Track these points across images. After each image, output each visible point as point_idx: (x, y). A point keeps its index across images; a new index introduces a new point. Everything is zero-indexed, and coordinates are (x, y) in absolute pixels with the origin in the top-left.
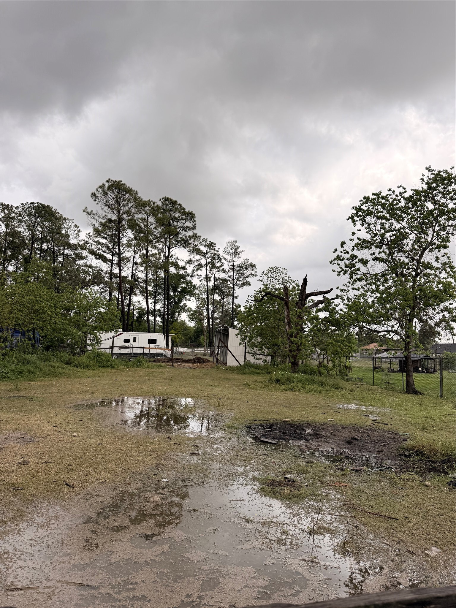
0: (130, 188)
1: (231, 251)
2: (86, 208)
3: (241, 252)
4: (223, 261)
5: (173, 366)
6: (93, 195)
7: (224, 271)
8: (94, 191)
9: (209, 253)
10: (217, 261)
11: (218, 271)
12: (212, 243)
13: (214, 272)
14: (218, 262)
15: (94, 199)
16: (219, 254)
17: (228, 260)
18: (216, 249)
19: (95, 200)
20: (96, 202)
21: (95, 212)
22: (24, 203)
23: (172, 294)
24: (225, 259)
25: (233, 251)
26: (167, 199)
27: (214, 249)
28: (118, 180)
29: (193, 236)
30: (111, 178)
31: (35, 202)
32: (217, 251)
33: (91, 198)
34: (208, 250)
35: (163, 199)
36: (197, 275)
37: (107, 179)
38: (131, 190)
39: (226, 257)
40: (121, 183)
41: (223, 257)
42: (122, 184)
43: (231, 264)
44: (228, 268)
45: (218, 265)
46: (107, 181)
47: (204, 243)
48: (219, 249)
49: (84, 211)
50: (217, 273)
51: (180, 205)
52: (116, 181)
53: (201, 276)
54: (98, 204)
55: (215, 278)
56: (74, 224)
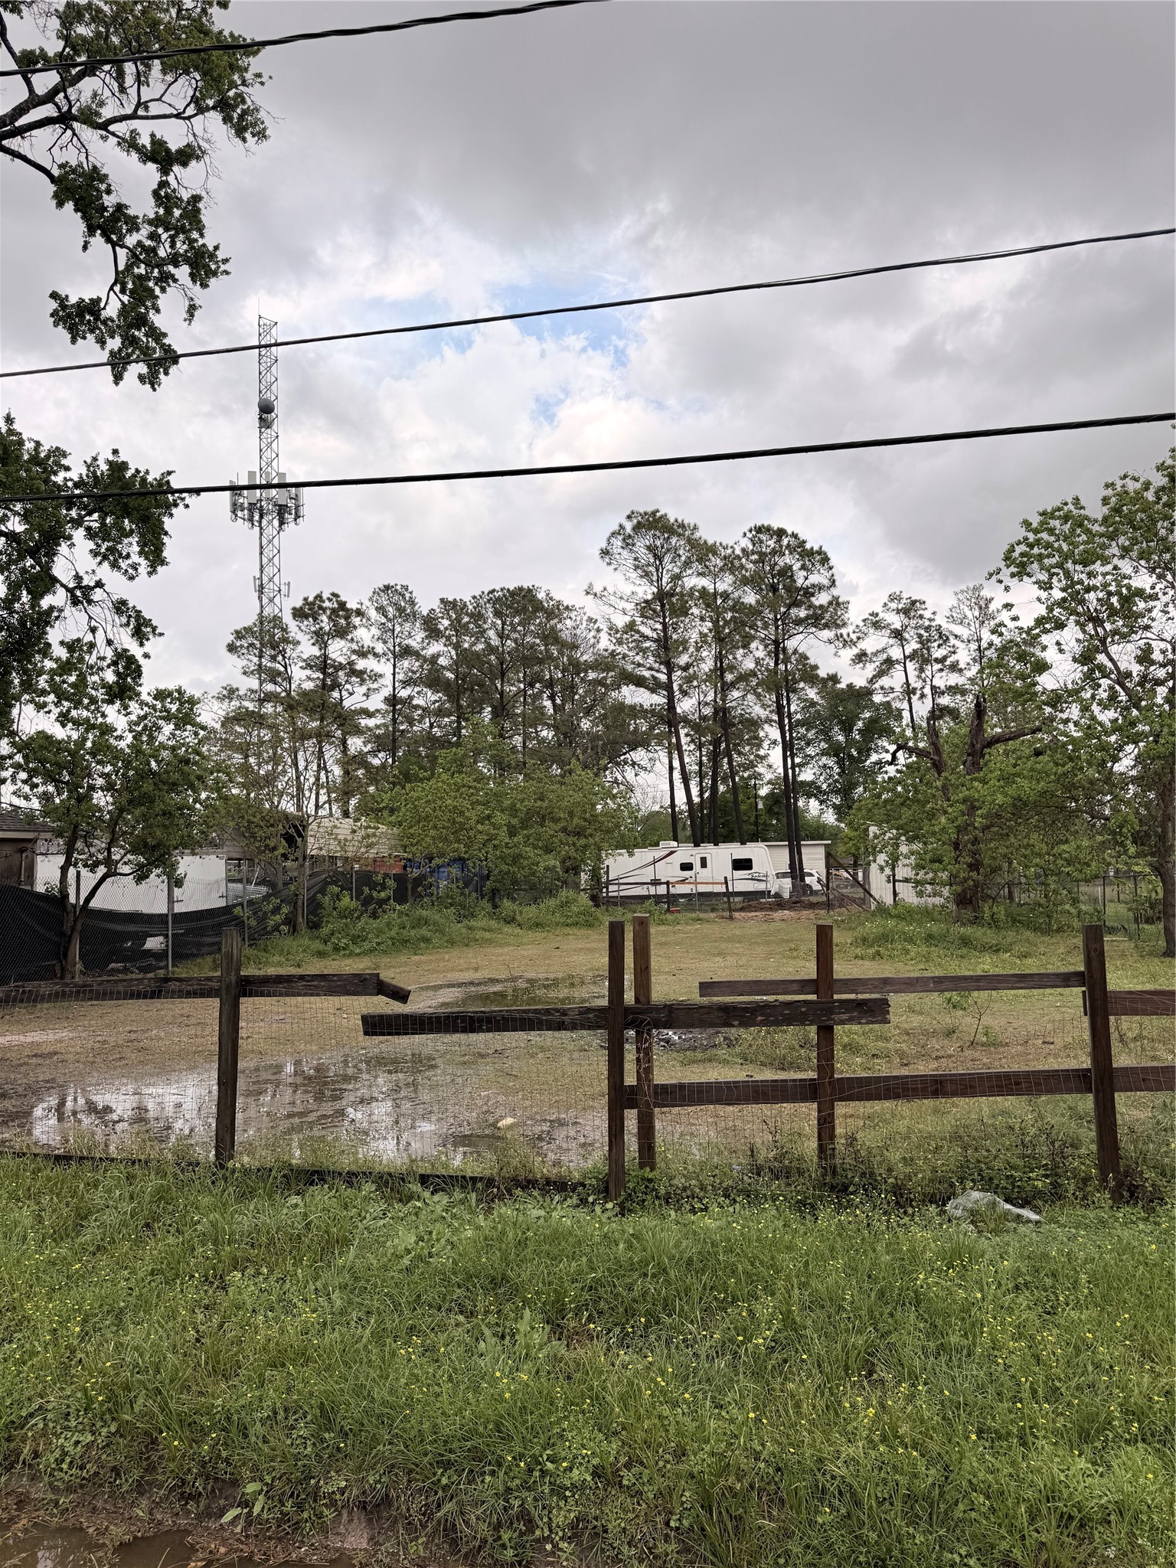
0: (680, 521)
1: (969, 614)
2: (590, 586)
3: (998, 611)
4: (953, 641)
5: (731, 918)
6: (605, 553)
7: (954, 668)
8: (604, 545)
9: (909, 629)
10: (935, 644)
11: (941, 670)
12: (914, 603)
13: (929, 673)
14: (939, 646)
15: (607, 560)
16: (940, 626)
17: (965, 637)
18: (927, 614)
19: (609, 564)
20: (613, 567)
21: (611, 590)
22: (477, 594)
23: (841, 738)
24: (956, 636)
25: (977, 613)
26: (759, 530)
27: (921, 617)
28: (650, 510)
29: (830, 603)
30: (635, 509)
31: (498, 588)
32: (930, 620)
33: (600, 561)
34: (906, 621)
35: (751, 531)
36: (882, 688)
37: (628, 513)
38: (682, 526)
39: (958, 630)
40: (658, 514)
41: (951, 632)
42: (661, 517)
43: (974, 646)
44: (968, 659)
45: (938, 654)
46: (629, 517)
47: (893, 605)
48: (934, 613)
49: (588, 593)
50: (938, 675)
51: (795, 536)
52: (646, 514)
53: (892, 689)
54: (616, 569)
55: (933, 687)
56: (585, 618)
